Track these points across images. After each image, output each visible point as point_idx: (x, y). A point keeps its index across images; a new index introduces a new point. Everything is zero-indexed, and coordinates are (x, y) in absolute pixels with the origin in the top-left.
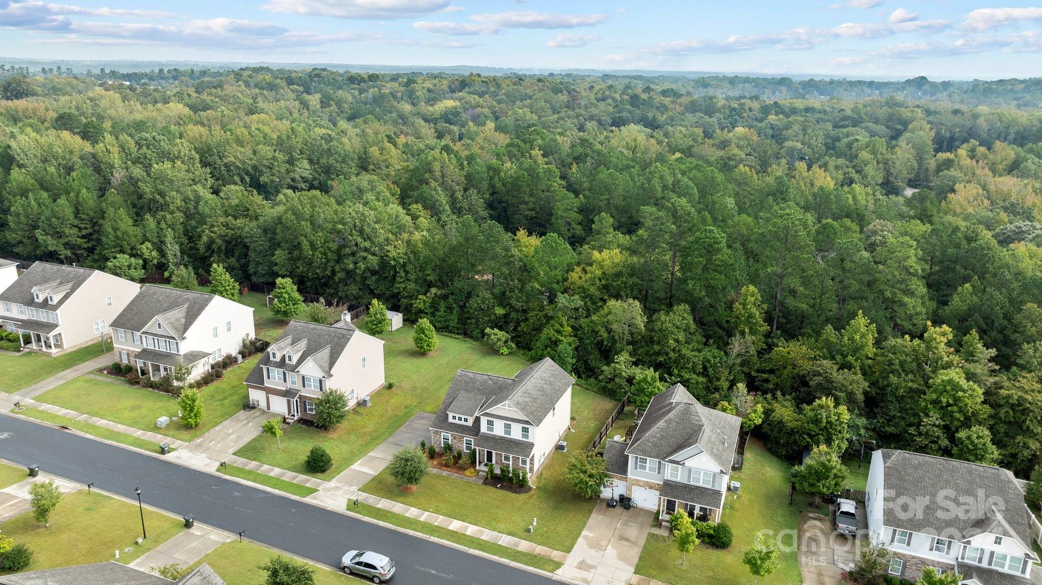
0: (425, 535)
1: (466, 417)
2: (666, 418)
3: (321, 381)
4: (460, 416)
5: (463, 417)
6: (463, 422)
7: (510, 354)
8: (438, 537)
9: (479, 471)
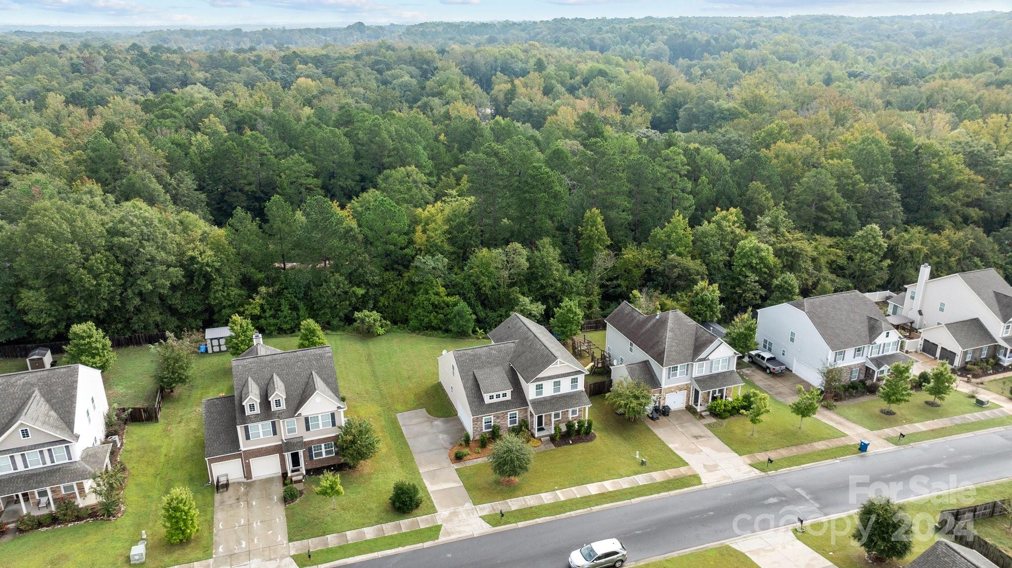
0: (585, 510)
1: (504, 392)
2: (668, 329)
3: (333, 415)
4: (498, 393)
5: (501, 393)
6: (502, 399)
7: (387, 332)
8: (597, 505)
9: (539, 439)
